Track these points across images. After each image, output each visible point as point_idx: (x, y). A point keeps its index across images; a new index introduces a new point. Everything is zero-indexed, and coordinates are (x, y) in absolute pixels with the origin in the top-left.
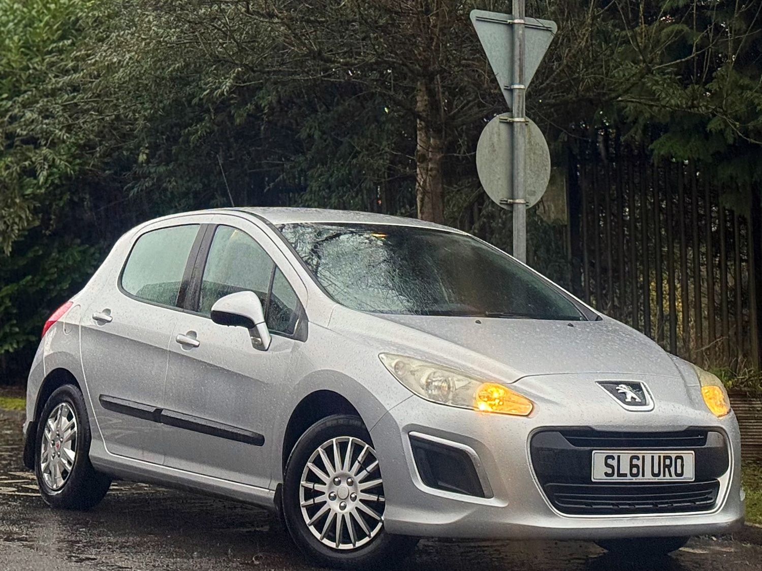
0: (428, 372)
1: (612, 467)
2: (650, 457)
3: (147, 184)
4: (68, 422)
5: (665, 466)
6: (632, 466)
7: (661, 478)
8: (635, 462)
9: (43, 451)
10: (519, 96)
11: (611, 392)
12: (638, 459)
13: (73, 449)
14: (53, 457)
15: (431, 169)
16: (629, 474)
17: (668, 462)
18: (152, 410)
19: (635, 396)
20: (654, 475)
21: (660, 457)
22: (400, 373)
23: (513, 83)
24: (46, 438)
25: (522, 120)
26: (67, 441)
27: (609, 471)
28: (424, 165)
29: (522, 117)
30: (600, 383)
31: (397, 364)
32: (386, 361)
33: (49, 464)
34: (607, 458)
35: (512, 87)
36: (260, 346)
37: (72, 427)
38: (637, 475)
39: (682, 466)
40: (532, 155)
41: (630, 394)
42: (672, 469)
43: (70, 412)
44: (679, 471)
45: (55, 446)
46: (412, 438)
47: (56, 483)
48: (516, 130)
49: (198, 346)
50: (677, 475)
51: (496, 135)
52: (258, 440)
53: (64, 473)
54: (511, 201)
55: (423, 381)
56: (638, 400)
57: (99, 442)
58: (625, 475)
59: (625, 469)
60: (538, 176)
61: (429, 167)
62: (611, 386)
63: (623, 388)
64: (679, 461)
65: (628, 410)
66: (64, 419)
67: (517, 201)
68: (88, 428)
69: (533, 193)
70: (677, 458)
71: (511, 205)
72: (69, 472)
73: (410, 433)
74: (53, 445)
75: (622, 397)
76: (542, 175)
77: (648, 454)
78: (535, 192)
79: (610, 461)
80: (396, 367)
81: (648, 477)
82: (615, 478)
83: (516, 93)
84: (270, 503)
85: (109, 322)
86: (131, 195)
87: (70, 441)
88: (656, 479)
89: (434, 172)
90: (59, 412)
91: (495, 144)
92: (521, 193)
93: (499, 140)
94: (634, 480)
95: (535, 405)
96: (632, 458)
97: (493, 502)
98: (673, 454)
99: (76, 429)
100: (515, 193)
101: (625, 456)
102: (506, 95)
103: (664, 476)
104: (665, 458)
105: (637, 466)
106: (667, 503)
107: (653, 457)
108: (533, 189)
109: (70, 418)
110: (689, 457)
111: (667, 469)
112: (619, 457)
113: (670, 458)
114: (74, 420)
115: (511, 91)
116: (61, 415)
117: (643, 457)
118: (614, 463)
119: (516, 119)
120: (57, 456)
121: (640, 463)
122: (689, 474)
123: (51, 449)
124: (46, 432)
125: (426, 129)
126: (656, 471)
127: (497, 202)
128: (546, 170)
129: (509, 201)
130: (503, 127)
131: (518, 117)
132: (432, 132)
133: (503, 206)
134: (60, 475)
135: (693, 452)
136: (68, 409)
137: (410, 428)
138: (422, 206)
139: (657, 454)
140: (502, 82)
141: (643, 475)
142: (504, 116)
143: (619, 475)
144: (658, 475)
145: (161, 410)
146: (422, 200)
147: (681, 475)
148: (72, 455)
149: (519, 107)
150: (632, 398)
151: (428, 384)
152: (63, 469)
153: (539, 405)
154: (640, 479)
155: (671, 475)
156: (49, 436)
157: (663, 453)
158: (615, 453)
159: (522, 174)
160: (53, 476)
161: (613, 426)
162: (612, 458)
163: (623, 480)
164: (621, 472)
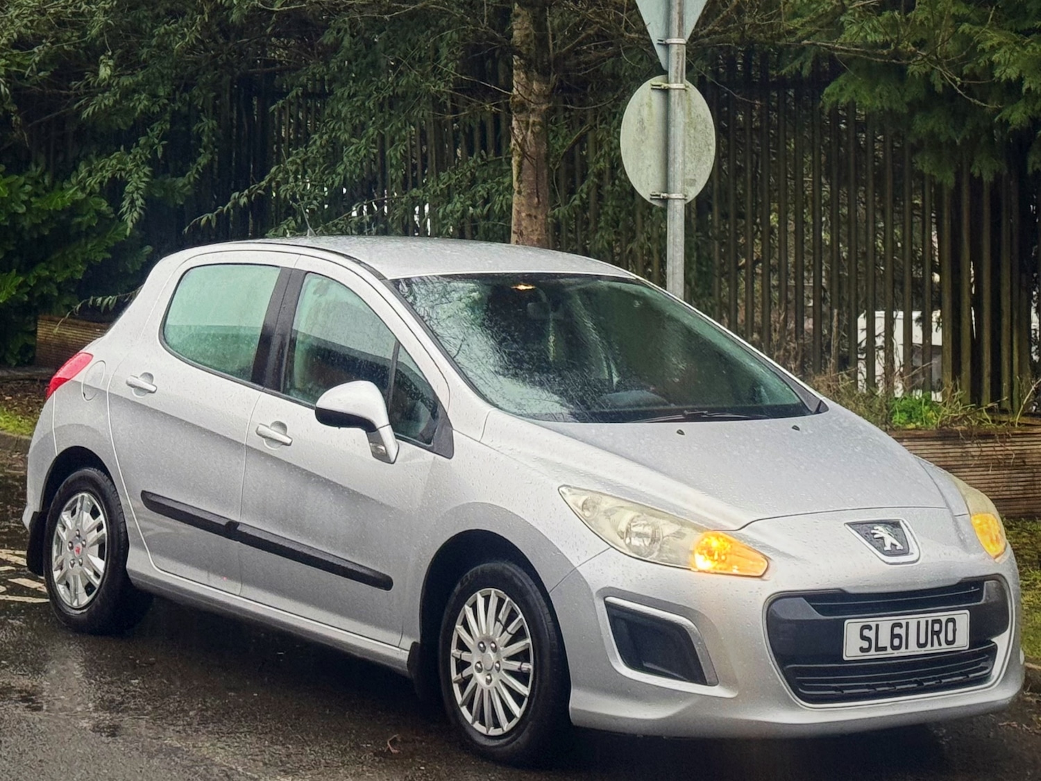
0: (629, 515)
1: (868, 639)
2: (915, 623)
3: (106, 102)
4: (92, 521)
5: (934, 633)
6: (893, 636)
7: (928, 649)
8: (897, 630)
9: (55, 554)
10: (678, 54)
11: (865, 537)
12: (901, 626)
13: (101, 556)
14: (72, 565)
15: (534, 123)
16: (889, 647)
17: (937, 627)
18: (223, 522)
19: (895, 542)
20: (920, 645)
21: (927, 622)
22: (587, 513)
23: (668, 36)
24: (59, 537)
25: (682, 86)
26: (92, 545)
27: (865, 645)
28: (523, 117)
29: (682, 82)
30: (849, 524)
31: (584, 503)
32: (570, 499)
33: (65, 574)
34: (863, 628)
35: (668, 41)
36: (383, 457)
37: (100, 528)
38: (899, 647)
39: (954, 631)
40: (692, 131)
41: (889, 540)
43: (94, 506)
44: (950, 638)
45: (75, 549)
46: (609, 606)
47: (77, 600)
48: (673, 99)
49: (290, 445)
50: (948, 643)
51: (646, 109)
52: (384, 583)
53: (89, 588)
54: (665, 195)
55: (623, 527)
56: (899, 546)
57: (142, 553)
58: (885, 649)
59: (884, 640)
60: (699, 160)
61: (531, 121)
62: (864, 528)
63: (881, 531)
64: (950, 625)
65: (887, 563)
66: (87, 515)
67: (673, 196)
68: (122, 530)
69: (693, 182)
70: (949, 620)
71: (665, 200)
72: (97, 587)
73: (607, 599)
74: (71, 548)
75: (878, 543)
76: (704, 158)
77: (912, 619)
78: (695, 180)
79: (866, 632)
80: (585, 506)
81: (913, 649)
82: (873, 654)
83: (674, 50)
84: (402, 667)
85: (150, 392)
86: (85, 116)
87: (97, 547)
88: (922, 651)
89: (538, 128)
90: (79, 505)
91: (646, 121)
92: (679, 186)
93: (651, 114)
94: (896, 653)
95: (771, 562)
96: (894, 626)
97: (716, 691)
98: (943, 616)
99: (104, 530)
100: (671, 184)
101: (885, 625)
102: (660, 51)
103: (932, 645)
104: (934, 622)
105: (899, 636)
106: (934, 679)
107: (919, 623)
108: (693, 178)
109: (94, 514)
110: (963, 619)
111: (935, 637)
112: (877, 626)
113: (939, 622)
114: (101, 518)
115: (667, 46)
116: (81, 509)
117: (907, 624)
118: (870, 634)
119: (673, 86)
120: (77, 565)
121: (903, 632)
122: (962, 641)
123: (68, 555)
124: (59, 528)
125: (527, 68)
126: (922, 641)
127: (647, 197)
128: (709, 150)
129: (663, 195)
130: (656, 98)
131: (676, 82)
132: (535, 74)
133: (654, 202)
134: (83, 589)
135: (967, 612)
136: (91, 501)
137: (606, 592)
138: (519, 173)
139: (924, 618)
140: (655, 34)
141: (907, 648)
142: (657, 80)
143: (878, 649)
144: (924, 645)
145: (236, 524)
146: (520, 165)
147: (953, 642)
148: (100, 565)
149: (677, 68)
150: (892, 544)
151: (628, 531)
152: (87, 582)
153: (776, 561)
154: (903, 652)
155: (940, 644)
156: (64, 535)
157: (931, 617)
158: (872, 622)
159: (679, 159)
160: (72, 590)
161: (870, 586)
162: (870, 628)
163: (882, 655)
164: (880, 645)
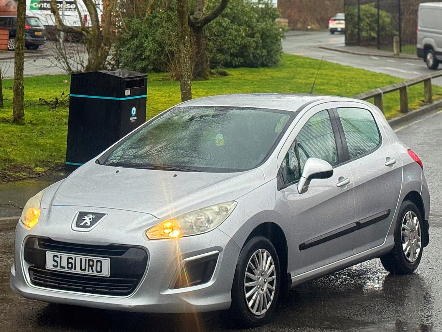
1: (57, 262)
2: (79, 259)
5: (89, 265)
6: (68, 263)
7: (86, 272)
8: (70, 260)
12: (72, 259)
16: (66, 268)
17: (91, 263)
20: (81, 269)
21: (86, 260)
27: (55, 264)
34: (54, 256)
38: (71, 268)
39: (101, 267)
42: (94, 268)
44: (99, 269)
50: (97, 271)
58: (64, 268)
59: (64, 263)
64: (99, 264)
65: (73, 230)
70: (97, 261)
77: (78, 257)
81: (78, 271)
82: (58, 269)
88: (83, 273)
94: (70, 271)
96: (68, 258)
98: (95, 259)
101: (65, 257)
103: (89, 271)
104: (89, 260)
105: (71, 263)
106: (92, 287)
107: (81, 259)
111: (90, 267)
112: (61, 257)
113: (93, 261)
117: (75, 258)
118: (58, 260)
121: (73, 262)
122: (106, 272)
126: (83, 268)
135: (109, 259)
139: (84, 258)
141: (75, 269)
144: (85, 270)
147: (101, 272)
154: (73, 271)
155: (93, 271)
157: (88, 258)
158: (59, 254)
162: (57, 257)
163: (63, 270)
164: (62, 266)
